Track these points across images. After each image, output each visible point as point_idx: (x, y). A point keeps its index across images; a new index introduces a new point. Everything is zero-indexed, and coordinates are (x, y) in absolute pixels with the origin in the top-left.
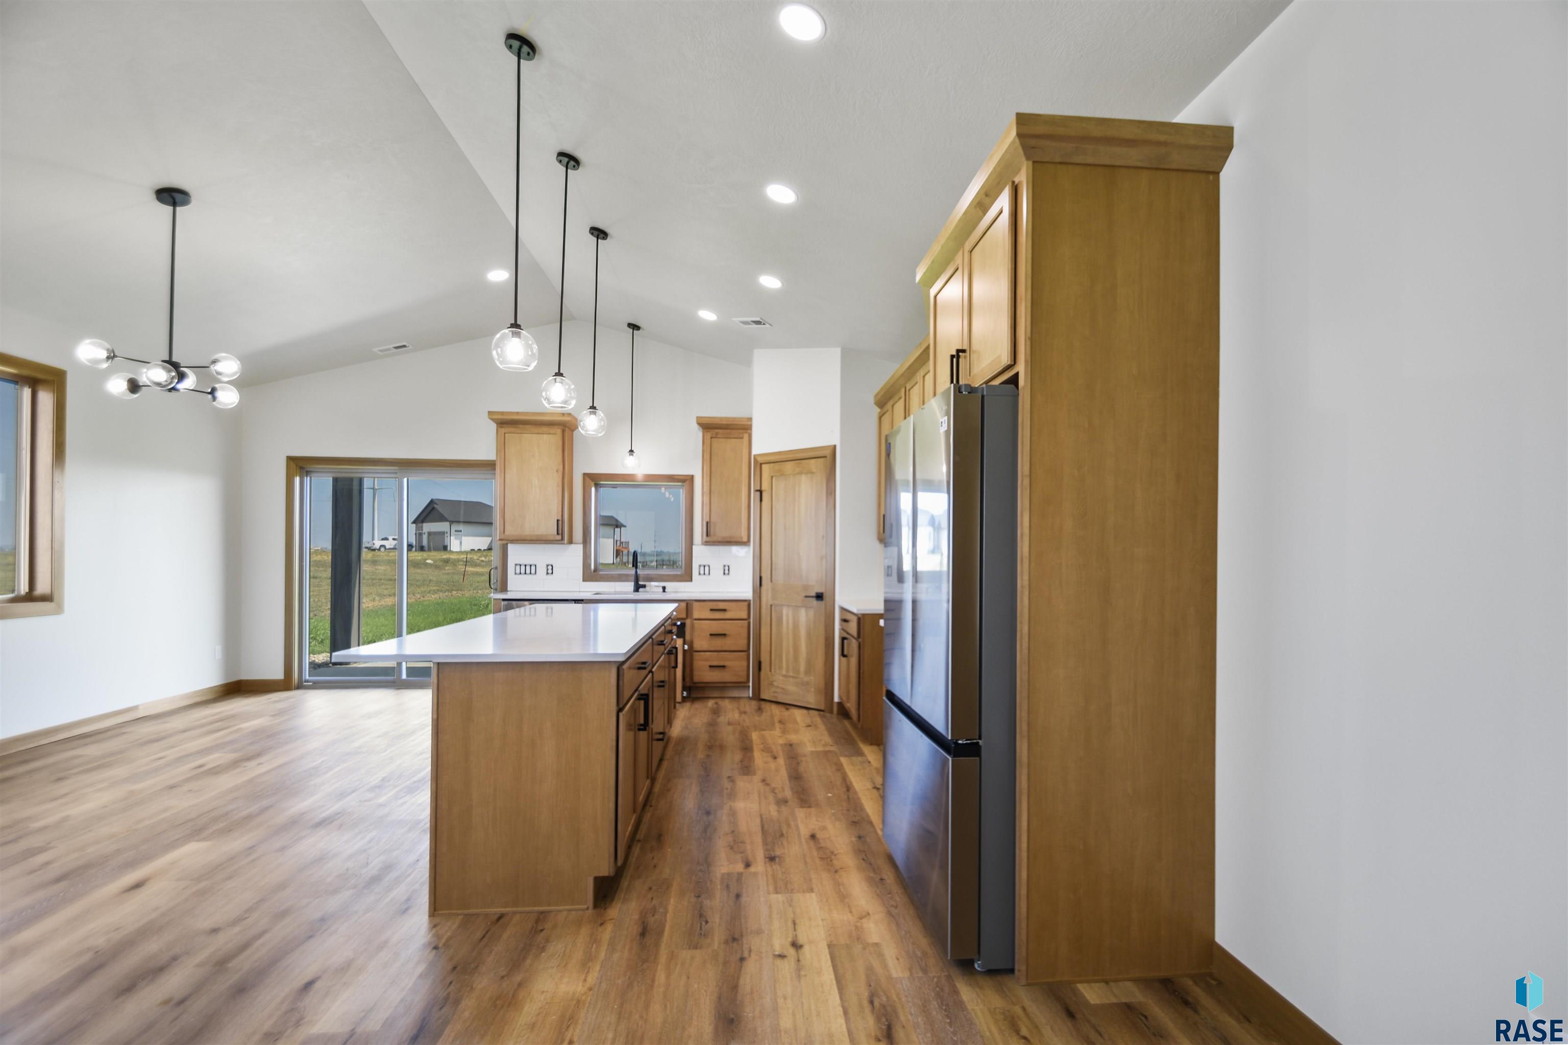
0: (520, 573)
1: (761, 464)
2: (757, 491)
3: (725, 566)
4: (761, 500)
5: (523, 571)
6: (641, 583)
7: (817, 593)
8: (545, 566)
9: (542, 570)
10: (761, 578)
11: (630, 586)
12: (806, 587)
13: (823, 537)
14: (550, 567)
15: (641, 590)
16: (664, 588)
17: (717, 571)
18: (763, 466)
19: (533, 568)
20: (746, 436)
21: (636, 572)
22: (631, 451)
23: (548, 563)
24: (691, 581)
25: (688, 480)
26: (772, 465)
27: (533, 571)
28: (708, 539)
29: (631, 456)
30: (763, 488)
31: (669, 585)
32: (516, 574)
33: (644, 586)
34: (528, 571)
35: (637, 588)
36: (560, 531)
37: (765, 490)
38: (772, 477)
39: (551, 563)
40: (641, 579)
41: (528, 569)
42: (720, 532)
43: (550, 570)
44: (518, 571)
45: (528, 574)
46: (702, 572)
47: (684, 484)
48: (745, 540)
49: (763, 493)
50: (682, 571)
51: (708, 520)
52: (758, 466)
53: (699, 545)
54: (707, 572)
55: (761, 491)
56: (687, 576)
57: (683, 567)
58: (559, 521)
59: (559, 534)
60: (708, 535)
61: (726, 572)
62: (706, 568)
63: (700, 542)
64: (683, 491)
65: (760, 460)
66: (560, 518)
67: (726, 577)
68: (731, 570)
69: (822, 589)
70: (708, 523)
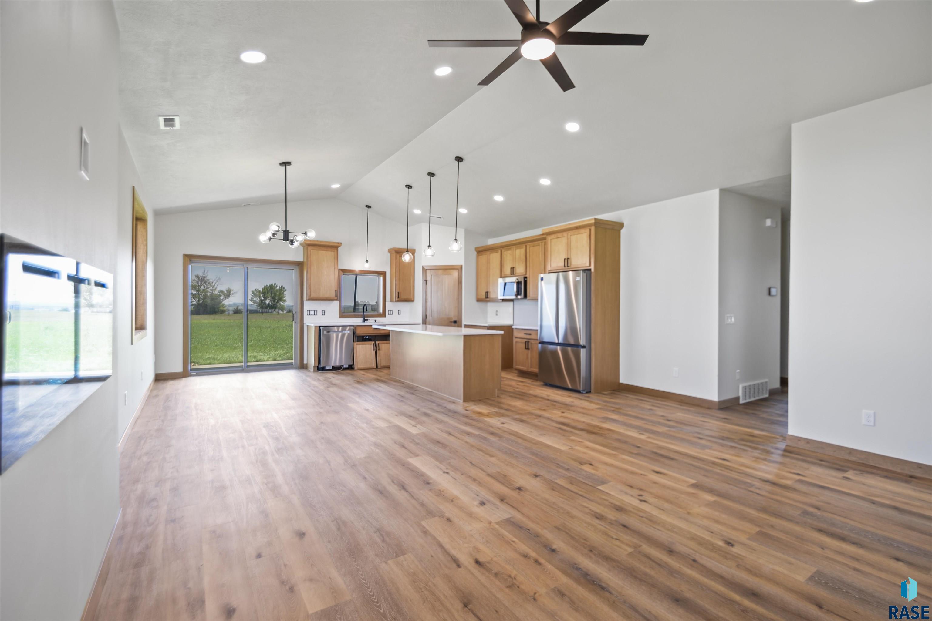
0: (310, 315)
1: (426, 270)
2: (424, 280)
3: (399, 311)
4: (426, 284)
5: (311, 314)
6: (365, 318)
9: (320, 313)
10: (426, 314)
11: (361, 320)
13: (457, 299)
14: (323, 312)
16: (375, 321)
17: (395, 313)
18: (427, 270)
19: (316, 312)
21: (364, 314)
22: (367, 261)
24: (385, 317)
25: (383, 274)
26: (432, 270)
27: (316, 314)
28: (398, 299)
29: (367, 263)
30: (427, 279)
31: (378, 319)
33: (367, 320)
34: (313, 314)
35: (364, 320)
38: (431, 275)
39: (324, 310)
40: (365, 317)
41: (313, 313)
42: (403, 297)
43: (323, 313)
44: (308, 314)
46: (389, 313)
47: (382, 275)
48: (413, 300)
49: (427, 282)
50: (380, 313)
51: (398, 291)
52: (425, 270)
53: (389, 302)
54: (391, 313)
55: (426, 281)
56: (383, 315)
57: (381, 311)
58: (336, 291)
59: (336, 296)
60: (398, 297)
61: (399, 313)
62: (391, 312)
63: (390, 301)
64: (382, 278)
65: (426, 268)
66: (336, 289)
67: (399, 315)
68: (401, 313)
69: (456, 319)
70: (398, 293)
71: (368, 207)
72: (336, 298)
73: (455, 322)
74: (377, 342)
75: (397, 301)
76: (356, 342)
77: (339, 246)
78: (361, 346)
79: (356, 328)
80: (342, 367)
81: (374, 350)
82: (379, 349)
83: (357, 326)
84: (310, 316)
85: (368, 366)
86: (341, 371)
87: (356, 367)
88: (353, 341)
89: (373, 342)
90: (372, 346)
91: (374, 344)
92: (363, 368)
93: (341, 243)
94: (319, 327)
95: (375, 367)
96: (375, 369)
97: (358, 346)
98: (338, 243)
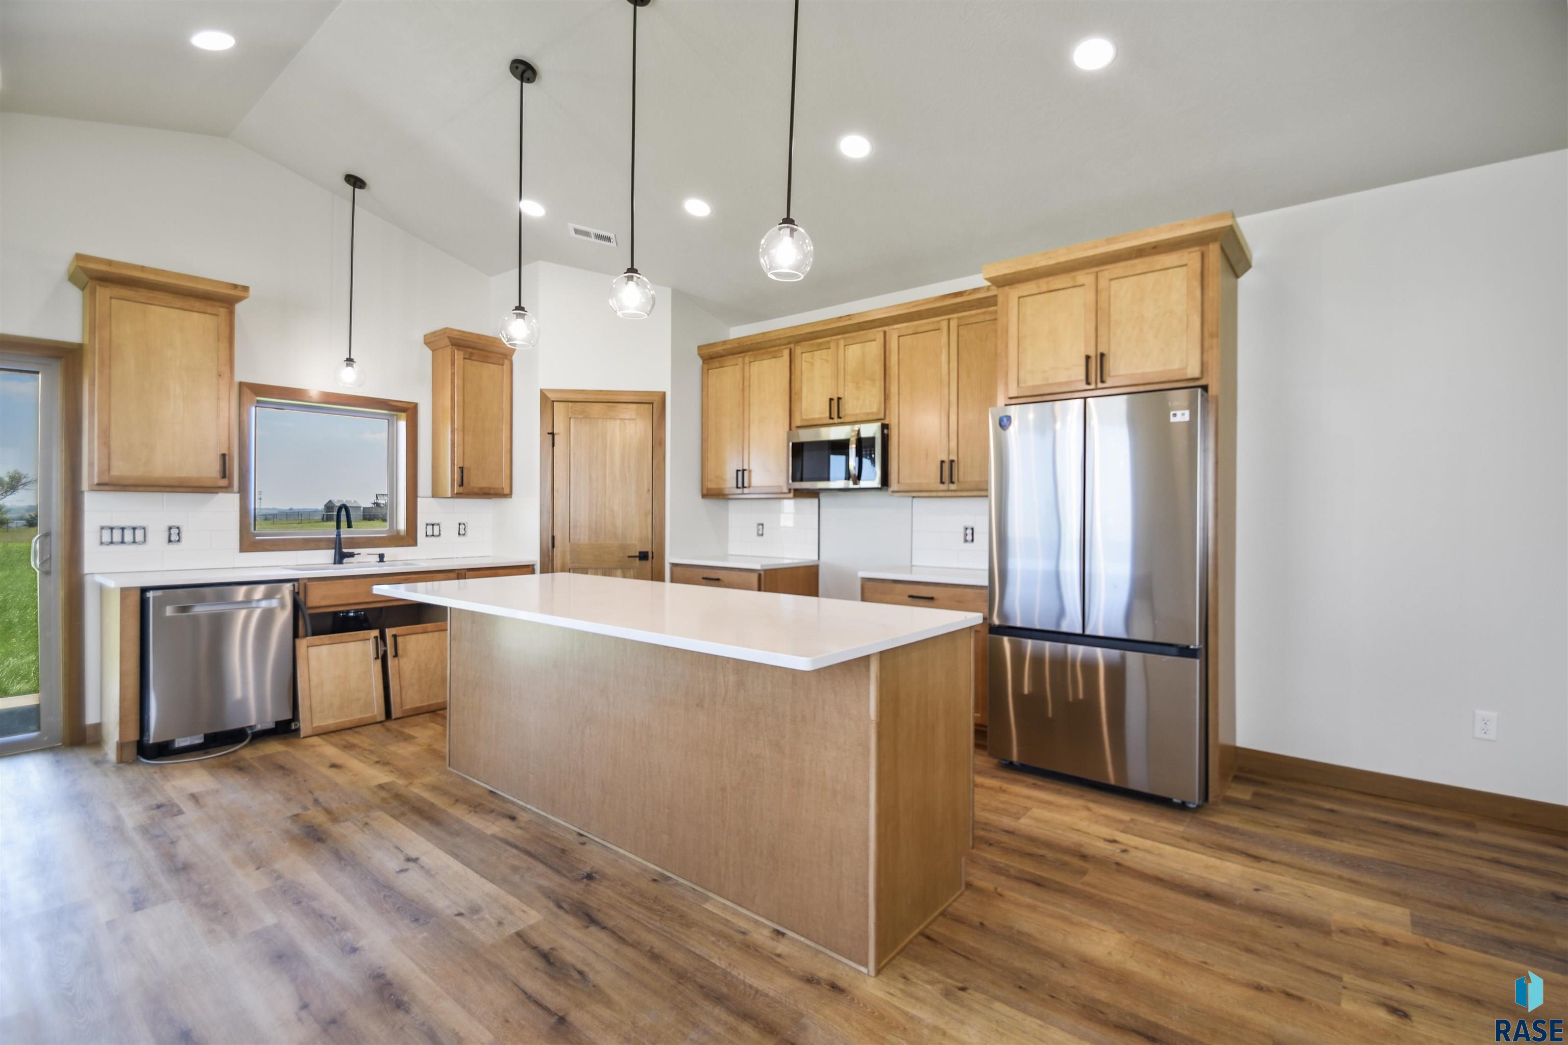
0: (111, 542)
1: (553, 402)
2: (549, 433)
3: (459, 524)
4: (553, 444)
5: (116, 538)
6: (345, 550)
7: (640, 553)
8: (167, 529)
9: (157, 536)
10: (553, 537)
11: (328, 555)
12: (623, 547)
13: (649, 490)
14: (174, 530)
15: (345, 560)
16: (381, 557)
17: (449, 530)
18: (555, 403)
19: (139, 532)
20: (506, 362)
21: (339, 535)
22: (350, 360)
23: (171, 524)
24: (415, 546)
25: (410, 411)
26: (570, 404)
27: (139, 538)
28: (461, 490)
29: (349, 368)
30: (555, 432)
31: (388, 552)
32: (102, 543)
33: (352, 555)
34: (129, 538)
35: (340, 558)
36: (225, 473)
37: (558, 434)
38: (570, 418)
39: (177, 524)
40: (343, 546)
41: (126, 535)
42: (476, 481)
43: (174, 535)
44: (106, 539)
45: (130, 544)
46: (430, 533)
47: (403, 415)
48: (507, 491)
49: (556, 437)
50: (398, 532)
51: (461, 465)
52: (548, 402)
53: (429, 497)
54: (436, 533)
55: (552, 434)
56: (409, 538)
57: (402, 525)
58: (224, 456)
59: (224, 476)
60: (462, 484)
61: (462, 532)
62: (436, 528)
63: (430, 494)
64: (402, 425)
65: (552, 396)
66: (225, 451)
67: (462, 538)
68: (468, 530)
69: (647, 548)
70: (462, 469)
71: (355, 182)
72: (224, 482)
73: (643, 556)
74: (389, 632)
75: (459, 495)
76: (306, 636)
77: (239, 299)
78: (324, 649)
79: (305, 586)
80: (249, 732)
81: (377, 658)
82: (396, 655)
83: (311, 579)
84: (112, 547)
85: (356, 715)
86: (246, 746)
87: (305, 726)
88: (296, 635)
89: (376, 633)
90: (370, 646)
91: (376, 638)
92: (333, 728)
93: (246, 289)
94: (144, 590)
95: (382, 717)
96: (380, 722)
97: (313, 650)
98: (235, 286)
